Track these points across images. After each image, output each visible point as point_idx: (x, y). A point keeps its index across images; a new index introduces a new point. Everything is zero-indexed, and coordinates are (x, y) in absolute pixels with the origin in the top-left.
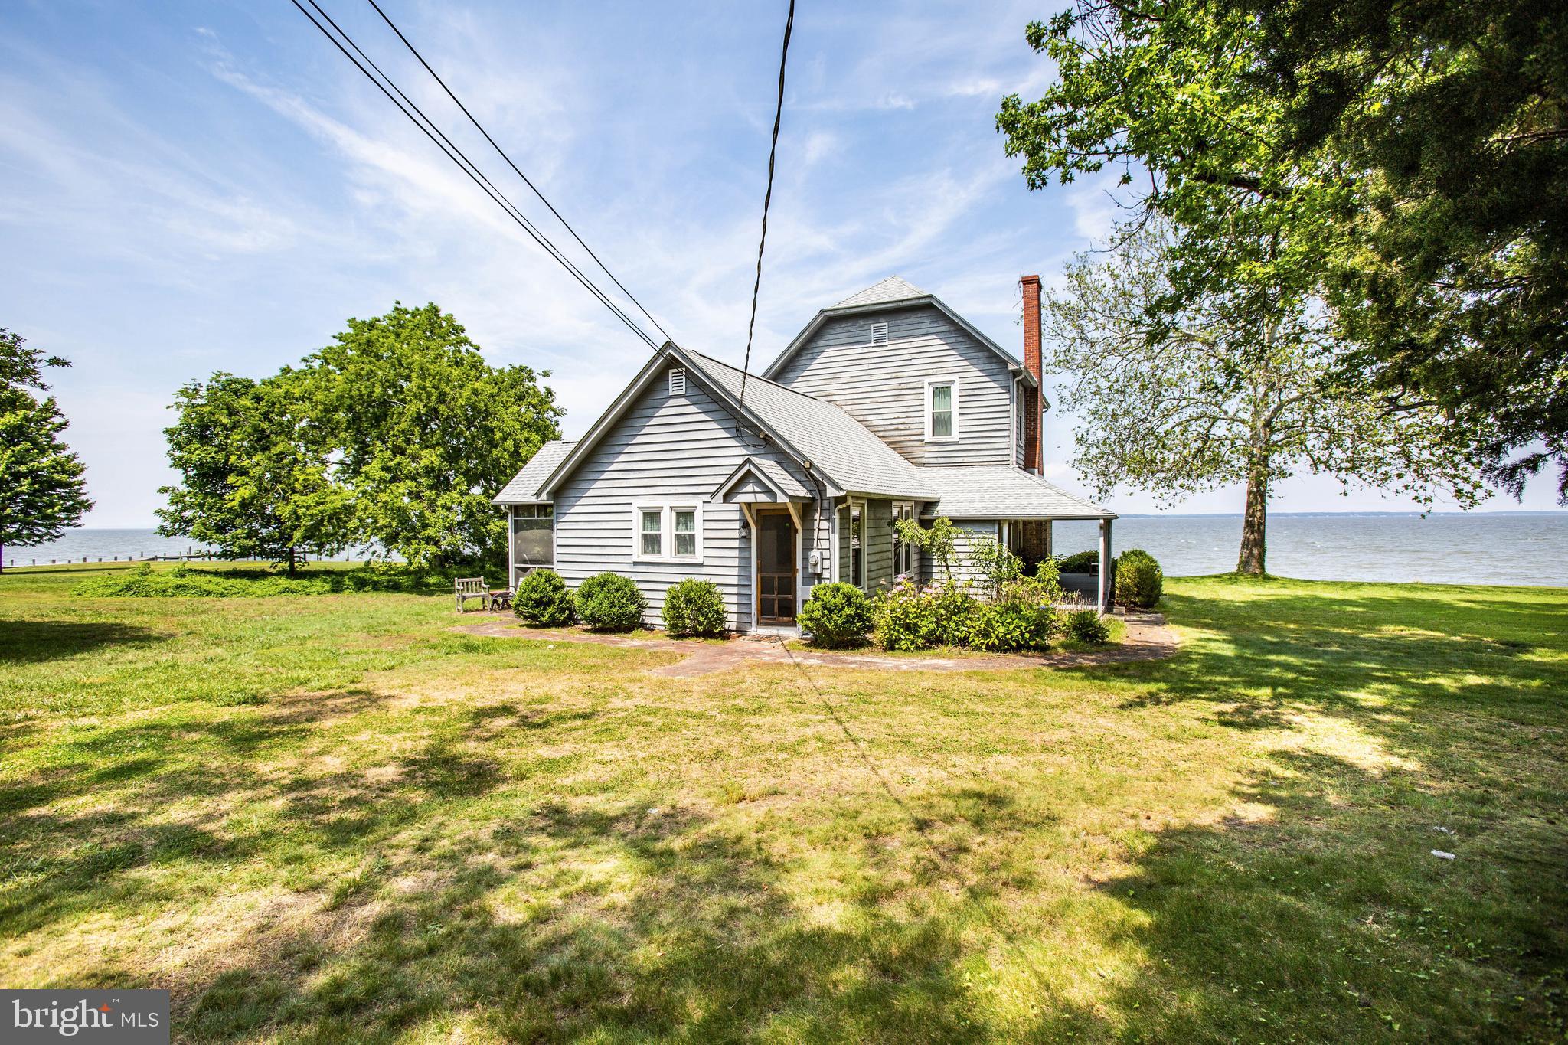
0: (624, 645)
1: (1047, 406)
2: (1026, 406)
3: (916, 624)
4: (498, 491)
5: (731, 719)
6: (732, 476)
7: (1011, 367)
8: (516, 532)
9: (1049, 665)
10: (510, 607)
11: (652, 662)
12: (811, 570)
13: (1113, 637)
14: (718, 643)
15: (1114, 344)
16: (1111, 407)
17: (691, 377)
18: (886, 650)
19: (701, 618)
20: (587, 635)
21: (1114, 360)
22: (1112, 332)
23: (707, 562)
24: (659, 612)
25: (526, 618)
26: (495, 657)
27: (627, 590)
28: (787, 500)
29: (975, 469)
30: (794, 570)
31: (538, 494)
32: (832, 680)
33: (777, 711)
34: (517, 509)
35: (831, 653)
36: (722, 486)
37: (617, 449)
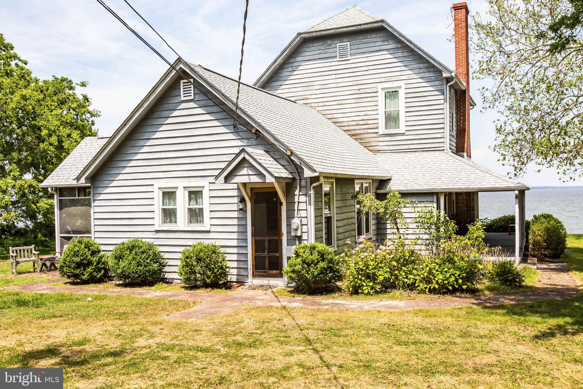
0: (148, 296)
1: (473, 104)
2: (457, 105)
3: (374, 274)
4: (45, 177)
5: (232, 351)
6: (231, 162)
7: (445, 75)
8: (61, 209)
9: (478, 304)
10: (56, 269)
11: (170, 308)
12: (293, 234)
13: (528, 282)
14: (222, 293)
15: (526, 55)
16: (523, 104)
17: (198, 86)
18: (352, 294)
19: (209, 273)
20: (119, 289)
21: (525, 67)
22: (524, 45)
23: (213, 229)
24: (176, 269)
25: (69, 277)
26: (43, 309)
27: (151, 252)
28: (273, 180)
29: (417, 154)
30: (280, 234)
31: (78, 179)
32: (310, 319)
33: (268, 344)
34: (61, 191)
35: (310, 298)
36: (223, 170)
37: (141, 143)
